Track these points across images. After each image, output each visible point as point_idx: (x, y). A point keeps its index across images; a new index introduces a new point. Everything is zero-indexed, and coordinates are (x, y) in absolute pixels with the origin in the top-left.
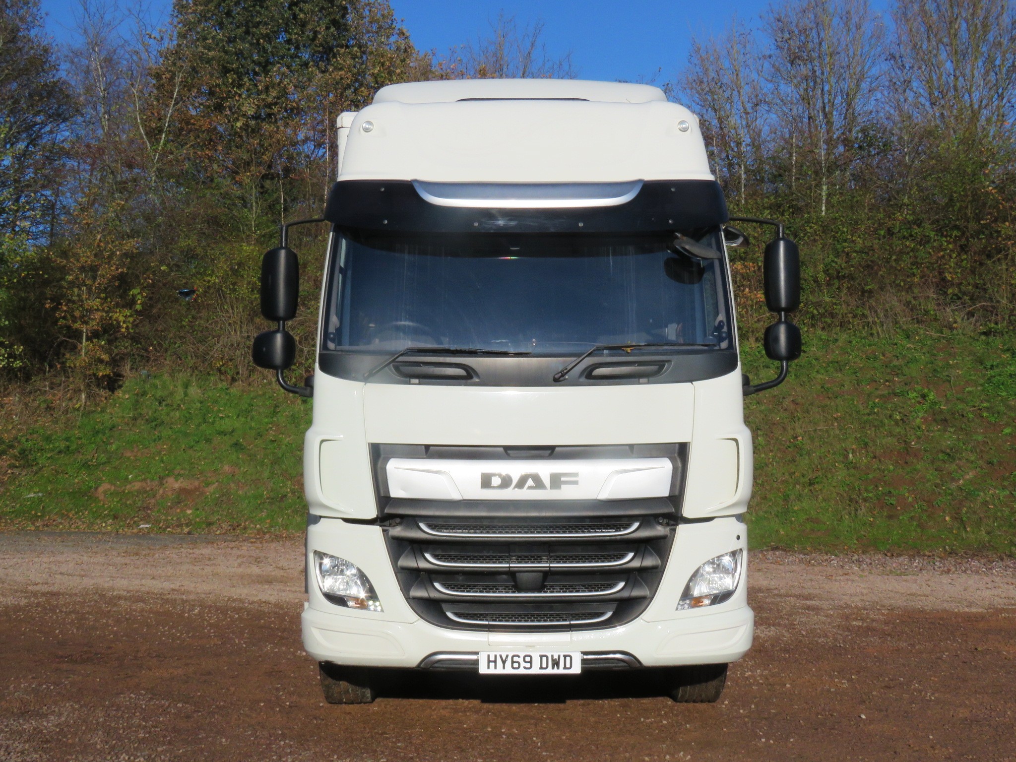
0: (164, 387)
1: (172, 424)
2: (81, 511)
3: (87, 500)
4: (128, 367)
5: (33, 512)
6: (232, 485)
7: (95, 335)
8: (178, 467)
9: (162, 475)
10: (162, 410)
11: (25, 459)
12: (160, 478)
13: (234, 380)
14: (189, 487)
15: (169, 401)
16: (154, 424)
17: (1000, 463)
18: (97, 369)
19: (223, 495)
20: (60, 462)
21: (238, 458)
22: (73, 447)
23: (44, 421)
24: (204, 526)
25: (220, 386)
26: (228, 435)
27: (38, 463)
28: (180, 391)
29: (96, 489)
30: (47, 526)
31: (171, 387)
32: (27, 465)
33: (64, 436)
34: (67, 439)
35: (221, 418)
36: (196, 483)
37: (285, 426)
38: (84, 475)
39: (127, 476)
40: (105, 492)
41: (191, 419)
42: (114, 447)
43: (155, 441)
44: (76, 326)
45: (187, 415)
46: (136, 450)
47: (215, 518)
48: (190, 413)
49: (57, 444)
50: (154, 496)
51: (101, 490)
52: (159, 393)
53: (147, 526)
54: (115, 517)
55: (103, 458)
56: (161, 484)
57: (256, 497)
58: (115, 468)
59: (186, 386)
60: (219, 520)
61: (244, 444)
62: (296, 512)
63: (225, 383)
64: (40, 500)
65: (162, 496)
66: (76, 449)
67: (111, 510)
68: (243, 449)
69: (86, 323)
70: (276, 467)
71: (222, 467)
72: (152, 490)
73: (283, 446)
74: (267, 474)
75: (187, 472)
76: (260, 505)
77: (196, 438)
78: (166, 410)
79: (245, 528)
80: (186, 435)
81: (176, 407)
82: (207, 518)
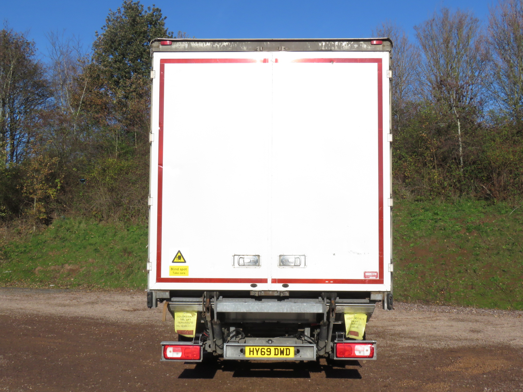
0: (70, 223)
1: (71, 240)
2: (27, 279)
3: (30, 274)
4: (55, 215)
5: (6, 279)
6: (92, 268)
7: (39, 200)
8: (71, 260)
10: (68, 234)
11: (6, 256)
12: (62, 264)
13: (101, 220)
14: (74, 268)
15: (71, 230)
16: (63, 240)
18: (40, 216)
19: (88, 272)
20: (21, 257)
21: (96, 256)
22: (27, 250)
23: (17, 238)
24: (77, 286)
25: (94, 223)
26: (93, 246)
27: (11, 258)
28: (77, 224)
29: (35, 269)
30: (11, 285)
31: (73, 224)
32: (7, 258)
33: (24, 245)
34: (25, 247)
35: (92, 238)
36: (77, 267)
37: (118, 241)
38: (30, 263)
39: (49, 263)
40: (38, 270)
41: (79, 238)
42: (45, 250)
43: (63, 248)
44: (31, 196)
45: (78, 236)
46: (54, 252)
47: (81, 282)
48: (79, 235)
49: (20, 249)
50: (59, 272)
51: (37, 269)
52: (68, 226)
53: (53, 285)
54: (41, 282)
55: (40, 255)
56: (62, 267)
57: (100, 273)
58: (44, 260)
59: (80, 223)
60: (83, 283)
61: (100, 249)
62: (116, 279)
63: (97, 222)
64: (10, 274)
65: (62, 272)
66: (28, 251)
67: (40, 279)
68: (98, 252)
69: (36, 195)
70: (111, 260)
71: (88, 260)
72: (58, 270)
73: (115, 250)
74: (106, 263)
75: (74, 262)
76: (102, 276)
77: (80, 247)
78: (69, 234)
79: (93, 287)
80: (76, 245)
81: (74, 232)
82: (79, 282)
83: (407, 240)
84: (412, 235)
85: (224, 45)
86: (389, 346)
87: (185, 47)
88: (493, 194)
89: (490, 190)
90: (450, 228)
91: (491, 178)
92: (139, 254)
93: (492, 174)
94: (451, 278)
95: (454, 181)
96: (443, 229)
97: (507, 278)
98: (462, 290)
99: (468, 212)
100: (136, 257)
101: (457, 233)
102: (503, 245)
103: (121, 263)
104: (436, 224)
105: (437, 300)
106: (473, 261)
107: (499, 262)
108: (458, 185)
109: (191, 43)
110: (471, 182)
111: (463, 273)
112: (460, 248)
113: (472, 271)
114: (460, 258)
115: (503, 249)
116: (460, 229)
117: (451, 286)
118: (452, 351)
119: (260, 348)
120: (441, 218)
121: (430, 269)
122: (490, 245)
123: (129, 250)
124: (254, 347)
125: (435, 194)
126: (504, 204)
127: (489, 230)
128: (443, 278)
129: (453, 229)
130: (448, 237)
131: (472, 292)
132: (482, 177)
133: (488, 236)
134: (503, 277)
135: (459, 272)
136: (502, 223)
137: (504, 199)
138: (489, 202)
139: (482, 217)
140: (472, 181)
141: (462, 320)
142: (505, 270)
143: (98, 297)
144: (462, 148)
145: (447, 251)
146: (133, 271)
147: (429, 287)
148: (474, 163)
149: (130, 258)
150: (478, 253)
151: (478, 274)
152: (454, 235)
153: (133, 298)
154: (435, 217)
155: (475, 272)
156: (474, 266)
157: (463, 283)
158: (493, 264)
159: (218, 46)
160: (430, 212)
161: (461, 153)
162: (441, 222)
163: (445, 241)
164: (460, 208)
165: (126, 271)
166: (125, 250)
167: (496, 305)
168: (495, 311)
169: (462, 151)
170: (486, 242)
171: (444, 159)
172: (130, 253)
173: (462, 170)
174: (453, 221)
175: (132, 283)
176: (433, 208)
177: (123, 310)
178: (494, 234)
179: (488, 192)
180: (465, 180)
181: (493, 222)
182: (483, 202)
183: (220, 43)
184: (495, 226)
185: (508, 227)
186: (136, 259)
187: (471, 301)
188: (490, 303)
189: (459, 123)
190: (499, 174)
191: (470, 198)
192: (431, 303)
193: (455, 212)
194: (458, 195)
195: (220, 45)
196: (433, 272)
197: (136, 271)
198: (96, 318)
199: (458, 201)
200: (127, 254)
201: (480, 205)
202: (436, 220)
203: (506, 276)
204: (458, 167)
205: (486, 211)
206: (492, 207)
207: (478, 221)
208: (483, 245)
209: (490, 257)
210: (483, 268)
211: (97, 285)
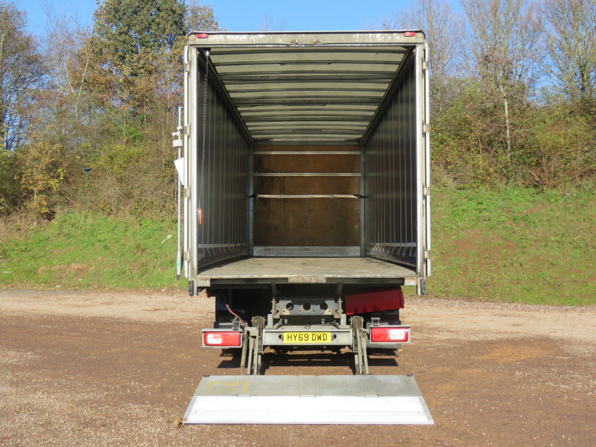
0: (75, 218)
1: (77, 236)
2: (30, 280)
3: (33, 275)
4: (58, 208)
5: (7, 280)
6: (102, 267)
7: (40, 192)
8: (77, 258)
9: (69, 262)
10: (73, 230)
11: (5, 255)
12: (68, 263)
13: (109, 214)
14: (82, 268)
15: (77, 225)
16: (68, 236)
17: (446, 253)
18: (41, 210)
19: (97, 271)
20: (21, 256)
21: (105, 253)
22: (28, 248)
23: (16, 235)
24: (86, 286)
25: (102, 217)
26: (102, 242)
27: (11, 257)
28: (83, 219)
29: (38, 269)
30: (13, 287)
31: (79, 218)
32: (6, 257)
33: (25, 243)
34: (26, 245)
35: (101, 233)
36: (85, 266)
37: (130, 237)
38: (32, 262)
39: (53, 262)
40: (42, 270)
41: (86, 234)
42: (48, 248)
43: (68, 245)
44: (31, 188)
45: (85, 232)
46: (58, 250)
47: (91, 283)
48: (86, 231)
49: (21, 247)
50: (65, 272)
51: (40, 269)
52: (73, 221)
53: (59, 287)
54: (46, 283)
55: (42, 254)
56: (69, 266)
57: (111, 272)
58: (48, 259)
59: (86, 218)
60: (93, 283)
61: (110, 246)
62: (129, 279)
63: (105, 216)
64: (11, 275)
65: (69, 272)
66: (30, 249)
67: (44, 279)
68: (108, 249)
69: (36, 186)
70: (122, 257)
71: (98, 257)
72: (64, 269)
73: (127, 247)
74: (118, 261)
75: (81, 261)
76: (113, 276)
77: (87, 244)
78: (75, 229)
79: (104, 287)
80: (83, 242)
81: (79, 228)
82: (88, 282)
83: (449, 232)
84: (454, 227)
85: (259, 38)
86: (426, 339)
87: (221, 39)
88: (542, 181)
89: (539, 177)
90: (495, 219)
91: (540, 163)
92: (154, 251)
93: (541, 159)
94: (496, 272)
95: (501, 167)
96: (487, 219)
97: (556, 272)
98: (507, 285)
99: (515, 201)
100: (150, 254)
101: (503, 224)
102: (552, 236)
103: (135, 261)
104: (481, 215)
105: (480, 296)
106: (520, 254)
107: (547, 255)
108: (505, 172)
109: (227, 35)
110: (519, 168)
111: (508, 267)
112: (506, 240)
113: (518, 265)
114: (506, 250)
115: (552, 240)
116: (505, 219)
117: (495, 281)
118: (489, 343)
119: (298, 333)
120: (485, 207)
121: (474, 264)
122: (537, 236)
123: (142, 247)
124: (292, 333)
125: (480, 181)
126: (554, 192)
127: (537, 220)
128: (487, 273)
129: (498, 219)
130: (493, 228)
131: (518, 287)
132: (531, 162)
133: (536, 227)
134: (551, 270)
135: (505, 266)
136: (551, 213)
137: (554, 187)
138: (538, 190)
139: (530, 206)
140: (520, 167)
141: (505, 316)
142: (554, 263)
143: (112, 297)
144: (509, 130)
145: (492, 244)
146: (147, 270)
147: (472, 282)
148: (522, 147)
149: (143, 255)
150: (525, 245)
151: (525, 267)
152: (500, 227)
153: (151, 298)
154: (479, 206)
155: (521, 265)
156: (520, 259)
157: (508, 277)
158: (541, 257)
159: (254, 38)
160: (474, 202)
161: (508, 136)
162: (486, 212)
163: (490, 232)
164: (506, 197)
165: (140, 269)
166: (138, 247)
167: (543, 301)
168: (541, 307)
169: (510, 134)
170: (534, 233)
171: (490, 144)
172: (143, 250)
173: (509, 155)
174: (499, 211)
175: (148, 283)
176: (477, 197)
177: (143, 310)
178: (542, 225)
179: (538, 179)
180: (512, 166)
181: (542, 211)
182: (532, 190)
183: (256, 36)
184: (544, 216)
185: (558, 217)
186: (151, 257)
187: (516, 297)
188: (537, 299)
189: (506, 103)
190: (549, 159)
191: (517, 186)
192: (474, 299)
193: (501, 201)
194: (505, 182)
195: (256, 38)
196: (477, 266)
197: (151, 270)
198: (116, 317)
199: (504, 189)
200: (140, 252)
201: (528, 193)
202: (480, 210)
203: (555, 269)
204: (505, 152)
205: (535, 200)
206: (541, 195)
207: (525, 211)
208: (530, 237)
209: (537, 249)
210: (530, 261)
211: (108, 286)
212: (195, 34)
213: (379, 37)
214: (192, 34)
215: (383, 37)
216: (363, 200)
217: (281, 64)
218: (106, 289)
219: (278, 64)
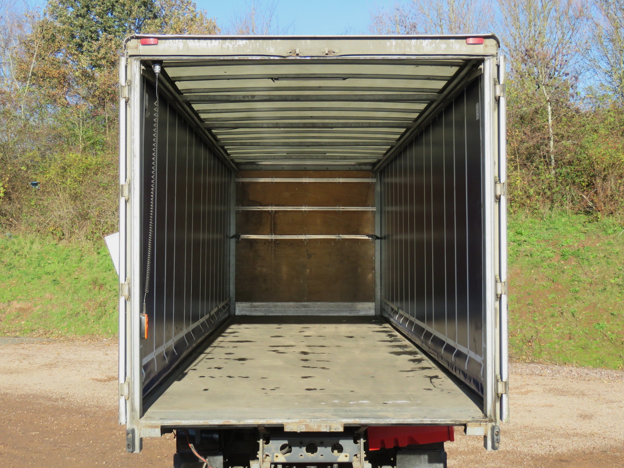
0: (19, 244)
1: (20, 267)
6: (49, 306)
8: (20, 295)
9: (10, 299)
10: (15, 258)
12: (8, 301)
13: (60, 239)
14: (25, 307)
15: (20, 253)
16: (10, 267)
19: (44, 312)
21: (55, 289)
24: (29, 332)
25: (52, 243)
26: (51, 275)
28: (29, 244)
31: (23, 244)
35: (49, 264)
36: (30, 305)
37: (85, 269)
41: (31, 264)
43: (9, 278)
45: (30, 262)
47: (36, 327)
48: (31, 260)
50: (4, 313)
52: (16, 247)
56: (9, 305)
57: (61, 314)
59: (32, 243)
60: (38, 328)
61: (60, 280)
62: (83, 322)
63: (55, 241)
65: (9, 313)
68: (58, 284)
70: (75, 295)
71: (45, 295)
72: (3, 309)
73: (81, 282)
74: (70, 300)
75: (25, 298)
76: (63, 318)
77: (32, 276)
78: (18, 258)
79: (52, 333)
80: (27, 274)
81: (24, 256)
82: (32, 326)
85: (239, 45)
87: (179, 48)
88: (596, 207)
89: (592, 201)
90: (539, 254)
91: (593, 184)
92: (114, 288)
93: (595, 180)
94: (541, 324)
95: (543, 187)
96: (529, 255)
97: (618, 325)
98: (556, 340)
99: (563, 231)
100: (110, 291)
101: (548, 261)
102: (611, 277)
103: (90, 300)
104: (521, 248)
105: (523, 355)
106: (572, 300)
107: (605, 302)
108: (549, 193)
109: (188, 41)
110: (565, 189)
111: (557, 317)
112: (553, 282)
113: (570, 315)
114: (553, 295)
115: (611, 283)
116: (552, 254)
117: (541, 335)
120: (526, 239)
121: (513, 312)
122: (593, 278)
123: (100, 282)
125: (518, 205)
126: (611, 220)
127: (591, 257)
128: (531, 324)
129: (543, 255)
130: (536, 266)
131: (570, 344)
132: (581, 182)
133: (590, 265)
134: (612, 323)
135: (552, 316)
136: (608, 247)
137: (612, 213)
138: (591, 218)
139: (581, 238)
140: (568, 188)
142: (615, 313)
143: (59, 354)
144: (553, 141)
145: (535, 286)
146: (106, 311)
147: (512, 336)
148: (570, 163)
149: (101, 292)
150: (577, 289)
151: (578, 318)
152: (545, 264)
153: (107, 355)
154: (518, 237)
155: (573, 316)
156: (572, 307)
157: (557, 331)
158: (598, 305)
159: (231, 46)
160: (511, 231)
161: (552, 149)
162: (527, 245)
163: (533, 271)
164: (552, 226)
165: (96, 311)
166: (95, 282)
167: (602, 362)
168: (603, 373)
169: (554, 146)
170: (588, 274)
171: (530, 157)
172: (101, 286)
173: (553, 172)
174: (543, 244)
175: (105, 328)
176: (514, 225)
177: (93, 379)
178: (598, 263)
179: (590, 204)
180: (557, 186)
181: (597, 245)
182: (583, 218)
183: (234, 42)
184: (600, 251)
185: (617, 253)
186: (110, 295)
187: (569, 357)
188: (595, 360)
189: (549, 108)
190: (604, 179)
191: (565, 211)
192: (515, 359)
193: (545, 231)
194: (549, 206)
195: (234, 45)
196: (517, 315)
197: (111, 312)
198: (54, 396)
199: (548, 215)
200: (97, 288)
201: (578, 221)
202: (519, 242)
203: (616, 321)
204: (548, 169)
205: (587, 231)
206: (595, 224)
207: (576, 245)
208: (583, 278)
209: (593, 294)
210: (585, 310)
211: (57, 331)
212: (137, 38)
213: (427, 45)
214: (132, 38)
215: (434, 45)
216: (378, 241)
217: (272, 79)
218: (54, 335)
219: (269, 78)
